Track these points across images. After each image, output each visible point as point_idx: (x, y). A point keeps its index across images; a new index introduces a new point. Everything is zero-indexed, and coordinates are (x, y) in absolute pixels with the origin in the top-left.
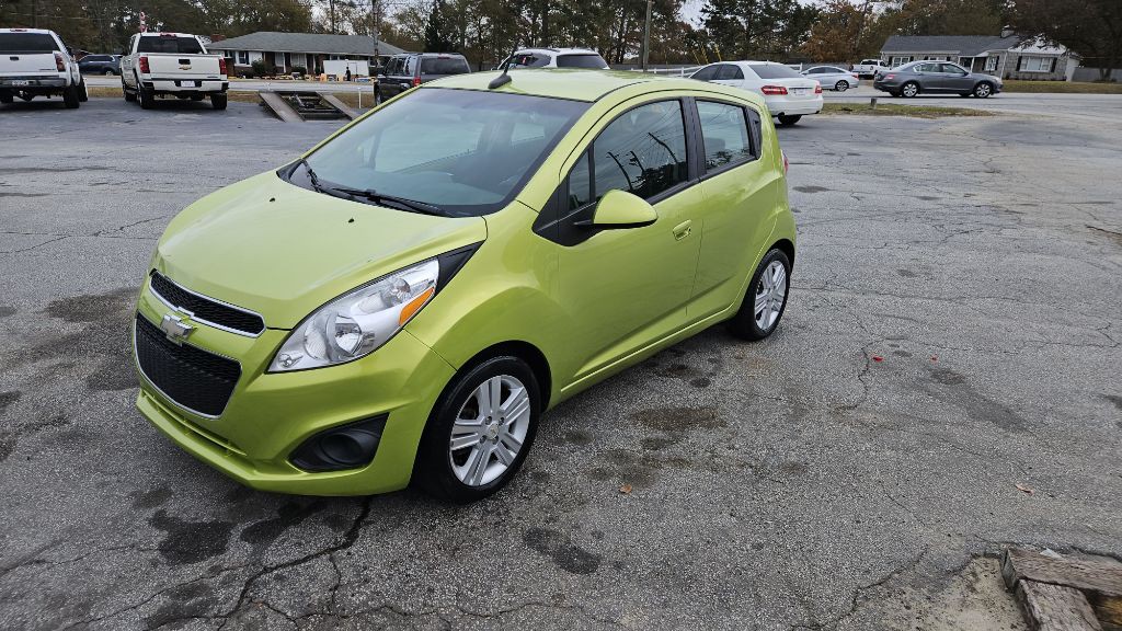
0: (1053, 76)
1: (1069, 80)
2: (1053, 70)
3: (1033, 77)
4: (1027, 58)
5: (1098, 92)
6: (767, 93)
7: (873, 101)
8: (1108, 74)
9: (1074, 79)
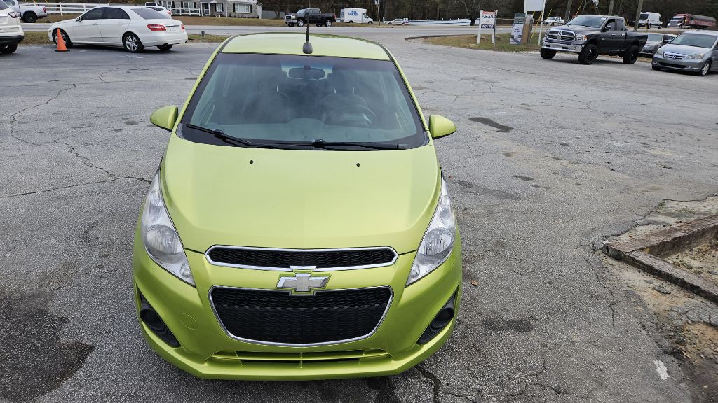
0: (252, 15)
1: (260, 18)
2: (251, 12)
3: (243, 16)
4: (237, 4)
5: (277, 25)
6: (152, 29)
7: (203, 33)
8: (279, 15)
9: (262, 17)
